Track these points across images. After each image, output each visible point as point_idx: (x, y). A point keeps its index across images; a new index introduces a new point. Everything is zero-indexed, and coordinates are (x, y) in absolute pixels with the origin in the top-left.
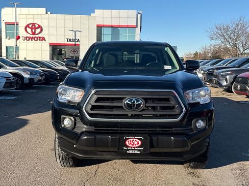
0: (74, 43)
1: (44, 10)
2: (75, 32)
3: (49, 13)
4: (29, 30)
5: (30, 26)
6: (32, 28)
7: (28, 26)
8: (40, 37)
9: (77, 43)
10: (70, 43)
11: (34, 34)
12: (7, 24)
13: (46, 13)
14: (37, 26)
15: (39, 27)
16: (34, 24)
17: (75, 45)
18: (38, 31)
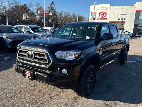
0: (122, 21)
1: (109, 5)
2: (123, 15)
3: (111, 6)
4: (101, 15)
5: (101, 13)
6: (102, 14)
7: (100, 13)
8: (105, 19)
9: (123, 21)
10: (120, 21)
11: (102, 17)
12: (92, 13)
13: (110, 6)
14: (104, 13)
15: (106, 13)
16: (103, 12)
17: (122, 22)
18: (105, 15)
